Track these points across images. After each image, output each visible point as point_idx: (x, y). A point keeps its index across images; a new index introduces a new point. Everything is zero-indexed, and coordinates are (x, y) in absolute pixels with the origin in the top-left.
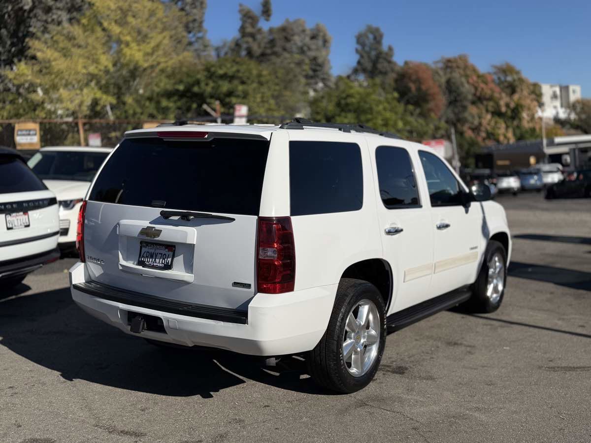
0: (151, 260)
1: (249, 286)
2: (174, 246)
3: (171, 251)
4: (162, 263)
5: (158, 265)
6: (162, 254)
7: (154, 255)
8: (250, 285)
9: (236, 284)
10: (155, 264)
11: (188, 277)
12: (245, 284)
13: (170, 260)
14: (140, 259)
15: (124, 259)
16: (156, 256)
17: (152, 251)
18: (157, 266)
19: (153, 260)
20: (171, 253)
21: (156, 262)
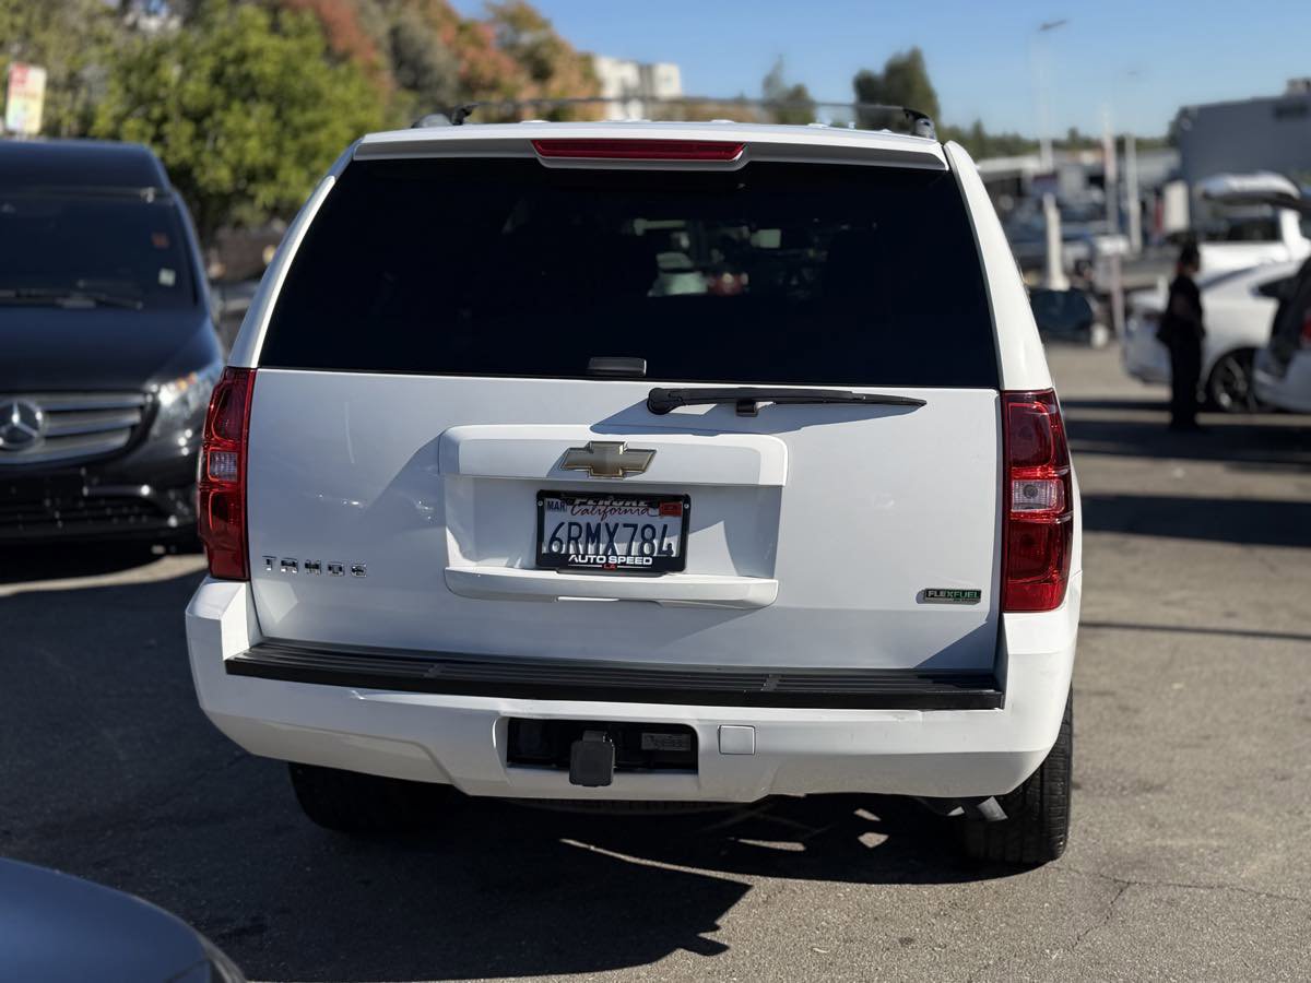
0: (591, 549)
1: (975, 596)
2: (687, 499)
3: (674, 513)
4: (642, 554)
5: (629, 560)
6: (635, 526)
7: (603, 528)
8: (979, 593)
9: (929, 595)
10: (613, 560)
11: (759, 589)
12: (964, 592)
13: (673, 541)
14: (545, 550)
15: (466, 555)
16: (611, 535)
17: (594, 520)
18: (624, 564)
19: (602, 547)
20: (674, 522)
21: (614, 553)
